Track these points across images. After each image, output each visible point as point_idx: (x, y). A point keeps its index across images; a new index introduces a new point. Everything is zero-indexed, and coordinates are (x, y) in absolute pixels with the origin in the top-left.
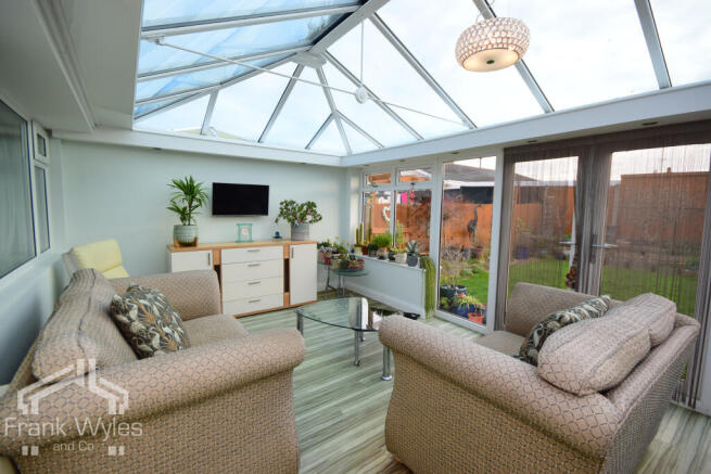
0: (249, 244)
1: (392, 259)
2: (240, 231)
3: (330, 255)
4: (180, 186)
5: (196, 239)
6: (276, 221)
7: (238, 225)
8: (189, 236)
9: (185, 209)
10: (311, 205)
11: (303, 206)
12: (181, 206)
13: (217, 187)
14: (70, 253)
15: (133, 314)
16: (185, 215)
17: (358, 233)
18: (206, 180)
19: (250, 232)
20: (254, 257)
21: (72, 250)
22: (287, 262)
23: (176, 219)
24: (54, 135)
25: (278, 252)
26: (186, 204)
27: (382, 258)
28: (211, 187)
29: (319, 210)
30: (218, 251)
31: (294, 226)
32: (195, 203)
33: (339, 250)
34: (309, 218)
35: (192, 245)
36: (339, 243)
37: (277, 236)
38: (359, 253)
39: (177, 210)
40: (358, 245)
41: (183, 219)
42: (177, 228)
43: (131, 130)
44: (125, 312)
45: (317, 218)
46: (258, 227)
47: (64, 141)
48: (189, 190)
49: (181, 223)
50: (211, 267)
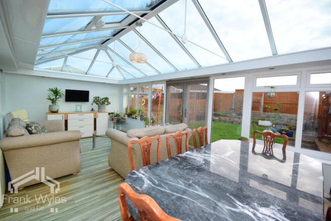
0: (81, 112)
1: (136, 118)
2: (76, 108)
3: (113, 117)
4: (52, 90)
5: (58, 110)
6: (92, 104)
7: (76, 105)
8: (55, 109)
9: (54, 99)
10: (106, 99)
11: (103, 98)
12: (52, 98)
13: (67, 91)
14: (10, 113)
15: (33, 128)
16: (53, 101)
17: (126, 109)
18: (63, 88)
19: (81, 108)
20: (81, 117)
21: (10, 112)
22: (95, 120)
23: (50, 103)
24: (3, 71)
25: (92, 116)
26: (54, 97)
27: (133, 118)
28: (65, 91)
29: (109, 101)
30: (66, 114)
31: (99, 106)
32: (57, 97)
33: (117, 115)
34: (106, 103)
35: (56, 112)
36: (118, 113)
37: (92, 110)
38: (126, 117)
39: (50, 99)
40: (126, 114)
41: (53, 103)
42: (50, 106)
43: (33, 70)
44: (31, 127)
45: (109, 103)
46: (85, 106)
47: (6, 73)
48: (56, 92)
49: (52, 104)
50: (64, 120)
